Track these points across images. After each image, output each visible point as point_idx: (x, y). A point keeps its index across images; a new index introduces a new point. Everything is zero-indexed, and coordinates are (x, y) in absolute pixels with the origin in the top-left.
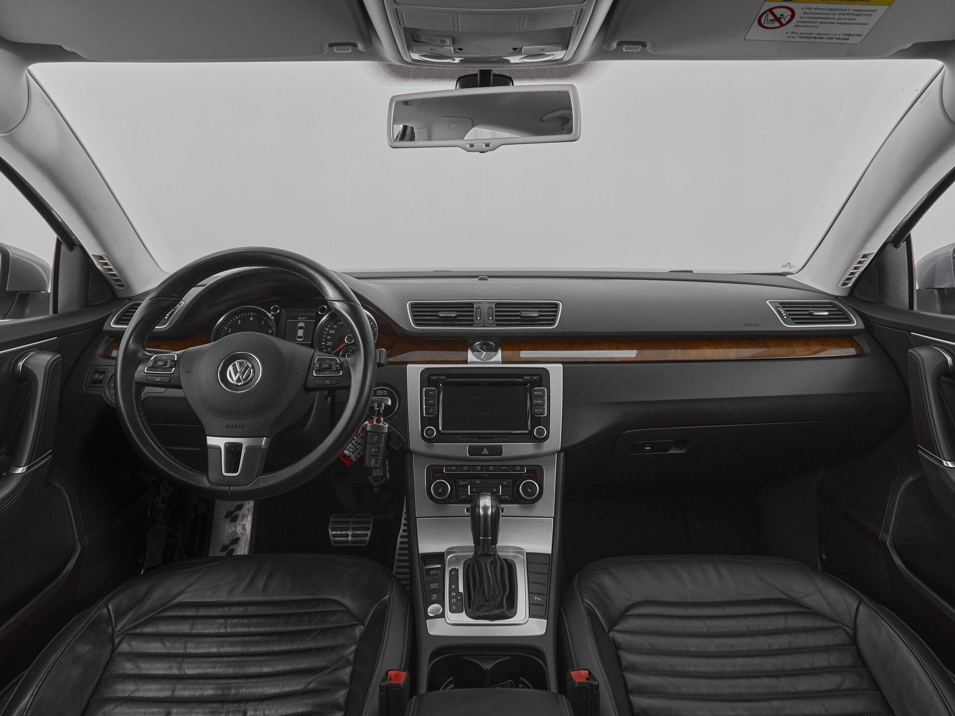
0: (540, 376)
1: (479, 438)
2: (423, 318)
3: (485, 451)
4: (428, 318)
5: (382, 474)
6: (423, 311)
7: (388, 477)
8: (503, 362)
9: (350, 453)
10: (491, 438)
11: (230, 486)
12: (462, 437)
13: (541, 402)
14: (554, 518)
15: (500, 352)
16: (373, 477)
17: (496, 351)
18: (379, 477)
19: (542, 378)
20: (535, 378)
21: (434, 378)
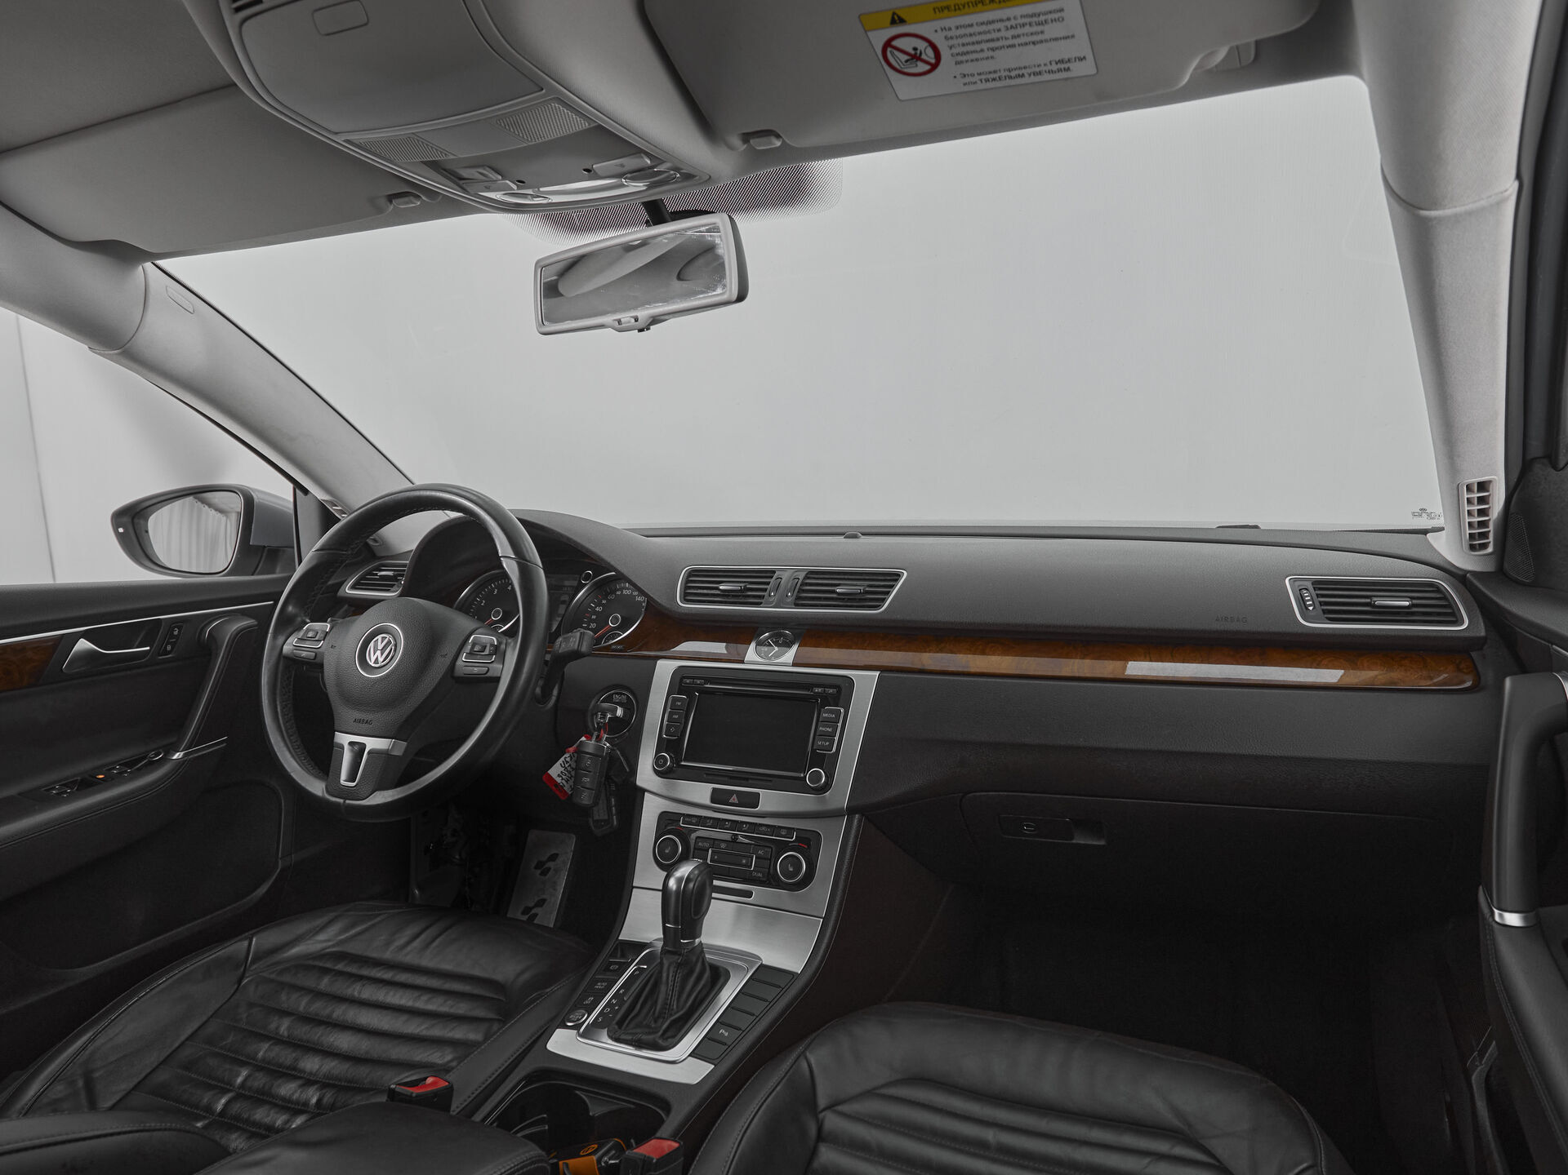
0: (838, 687)
1: (731, 778)
2: (699, 591)
3: (734, 799)
4: (705, 591)
5: (606, 817)
6: (701, 580)
7: (615, 823)
8: (794, 665)
9: (564, 781)
10: (747, 779)
11: (345, 799)
12: (706, 774)
13: (830, 730)
14: (824, 918)
15: (795, 648)
16: (594, 821)
17: (789, 645)
18: (602, 821)
19: (840, 692)
20: (831, 691)
21: (688, 681)
